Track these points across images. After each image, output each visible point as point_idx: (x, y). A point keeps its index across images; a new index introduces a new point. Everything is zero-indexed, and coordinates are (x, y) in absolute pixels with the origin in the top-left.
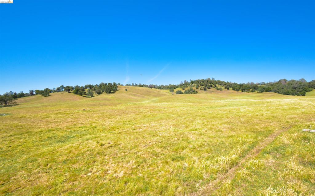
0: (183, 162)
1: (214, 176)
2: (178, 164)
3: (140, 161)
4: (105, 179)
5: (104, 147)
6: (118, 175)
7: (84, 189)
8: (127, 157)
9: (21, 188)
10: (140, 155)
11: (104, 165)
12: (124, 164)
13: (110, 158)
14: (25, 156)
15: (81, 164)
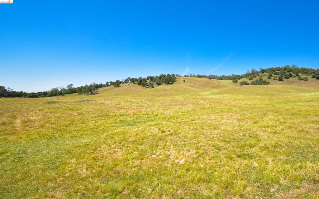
0: (251, 161)
1: (297, 184)
2: (246, 162)
3: (201, 152)
4: (168, 163)
5: (165, 133)
6: (179, 161)
7: (150, 168)
8: (187, 146)
9: (104, 158)
10: (201, 146)
11: (166, 150)
12: (185, 152)
13: (171, 144)
14: (105, 134)
15: (147, 146)
